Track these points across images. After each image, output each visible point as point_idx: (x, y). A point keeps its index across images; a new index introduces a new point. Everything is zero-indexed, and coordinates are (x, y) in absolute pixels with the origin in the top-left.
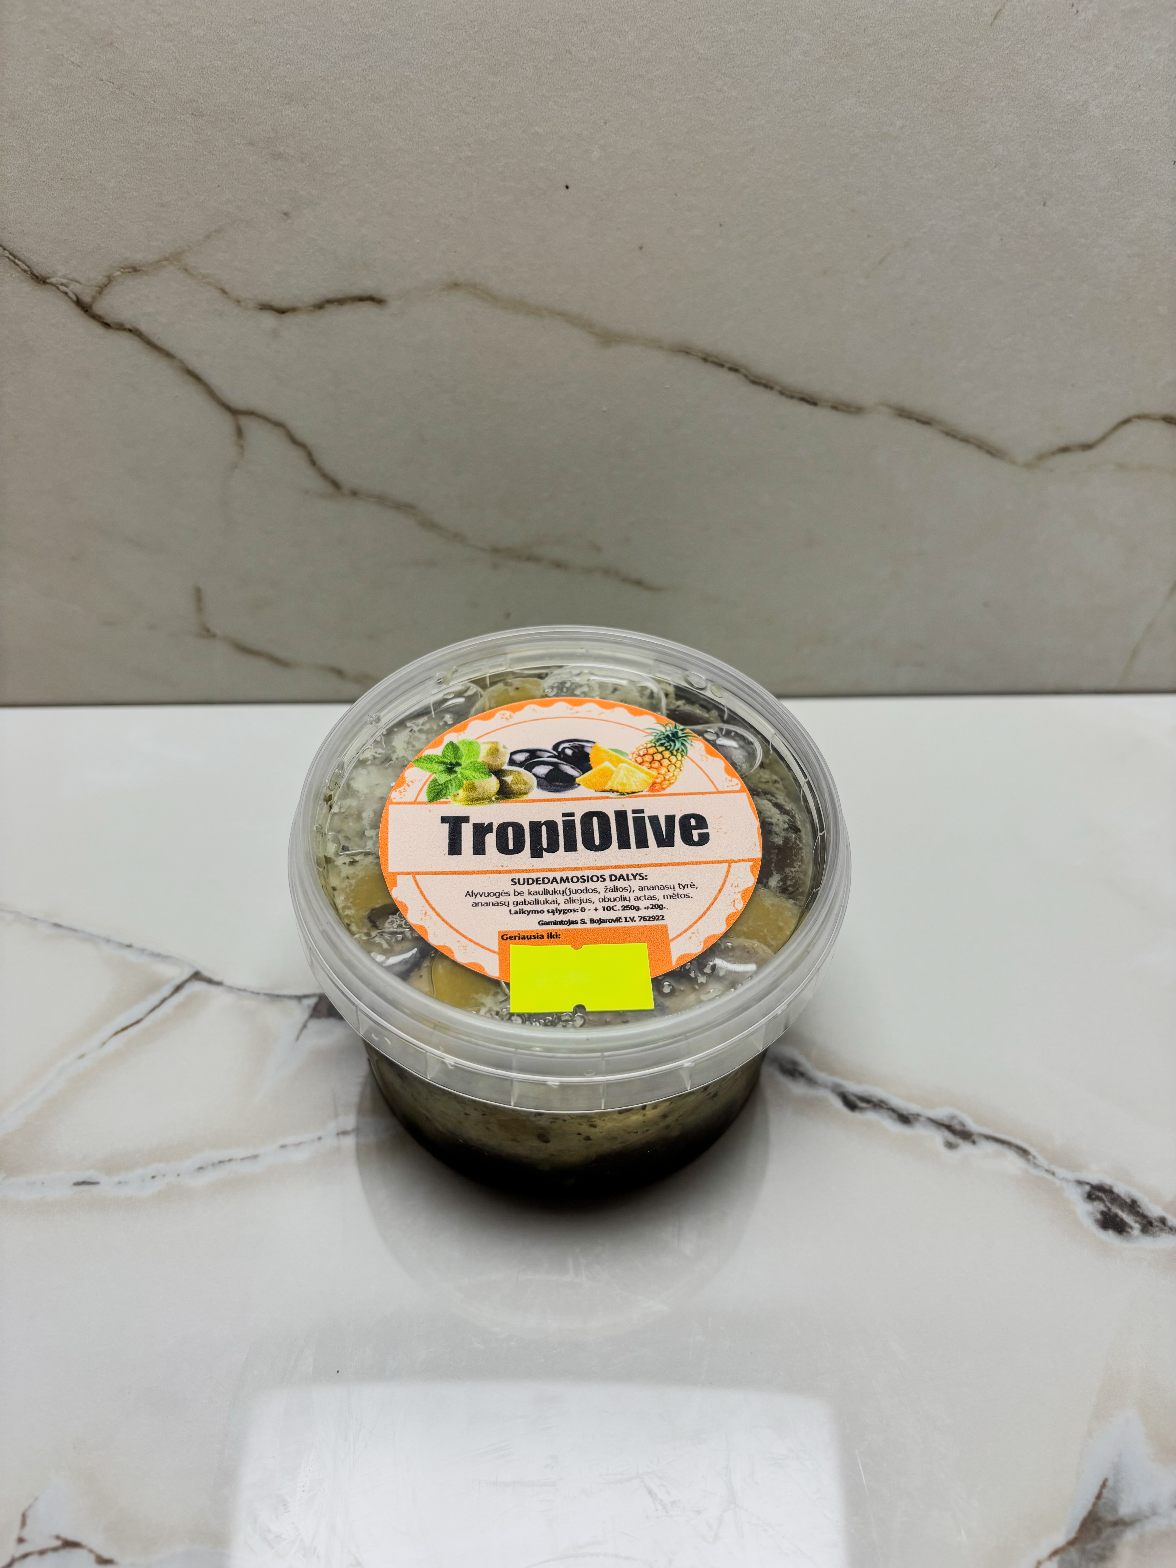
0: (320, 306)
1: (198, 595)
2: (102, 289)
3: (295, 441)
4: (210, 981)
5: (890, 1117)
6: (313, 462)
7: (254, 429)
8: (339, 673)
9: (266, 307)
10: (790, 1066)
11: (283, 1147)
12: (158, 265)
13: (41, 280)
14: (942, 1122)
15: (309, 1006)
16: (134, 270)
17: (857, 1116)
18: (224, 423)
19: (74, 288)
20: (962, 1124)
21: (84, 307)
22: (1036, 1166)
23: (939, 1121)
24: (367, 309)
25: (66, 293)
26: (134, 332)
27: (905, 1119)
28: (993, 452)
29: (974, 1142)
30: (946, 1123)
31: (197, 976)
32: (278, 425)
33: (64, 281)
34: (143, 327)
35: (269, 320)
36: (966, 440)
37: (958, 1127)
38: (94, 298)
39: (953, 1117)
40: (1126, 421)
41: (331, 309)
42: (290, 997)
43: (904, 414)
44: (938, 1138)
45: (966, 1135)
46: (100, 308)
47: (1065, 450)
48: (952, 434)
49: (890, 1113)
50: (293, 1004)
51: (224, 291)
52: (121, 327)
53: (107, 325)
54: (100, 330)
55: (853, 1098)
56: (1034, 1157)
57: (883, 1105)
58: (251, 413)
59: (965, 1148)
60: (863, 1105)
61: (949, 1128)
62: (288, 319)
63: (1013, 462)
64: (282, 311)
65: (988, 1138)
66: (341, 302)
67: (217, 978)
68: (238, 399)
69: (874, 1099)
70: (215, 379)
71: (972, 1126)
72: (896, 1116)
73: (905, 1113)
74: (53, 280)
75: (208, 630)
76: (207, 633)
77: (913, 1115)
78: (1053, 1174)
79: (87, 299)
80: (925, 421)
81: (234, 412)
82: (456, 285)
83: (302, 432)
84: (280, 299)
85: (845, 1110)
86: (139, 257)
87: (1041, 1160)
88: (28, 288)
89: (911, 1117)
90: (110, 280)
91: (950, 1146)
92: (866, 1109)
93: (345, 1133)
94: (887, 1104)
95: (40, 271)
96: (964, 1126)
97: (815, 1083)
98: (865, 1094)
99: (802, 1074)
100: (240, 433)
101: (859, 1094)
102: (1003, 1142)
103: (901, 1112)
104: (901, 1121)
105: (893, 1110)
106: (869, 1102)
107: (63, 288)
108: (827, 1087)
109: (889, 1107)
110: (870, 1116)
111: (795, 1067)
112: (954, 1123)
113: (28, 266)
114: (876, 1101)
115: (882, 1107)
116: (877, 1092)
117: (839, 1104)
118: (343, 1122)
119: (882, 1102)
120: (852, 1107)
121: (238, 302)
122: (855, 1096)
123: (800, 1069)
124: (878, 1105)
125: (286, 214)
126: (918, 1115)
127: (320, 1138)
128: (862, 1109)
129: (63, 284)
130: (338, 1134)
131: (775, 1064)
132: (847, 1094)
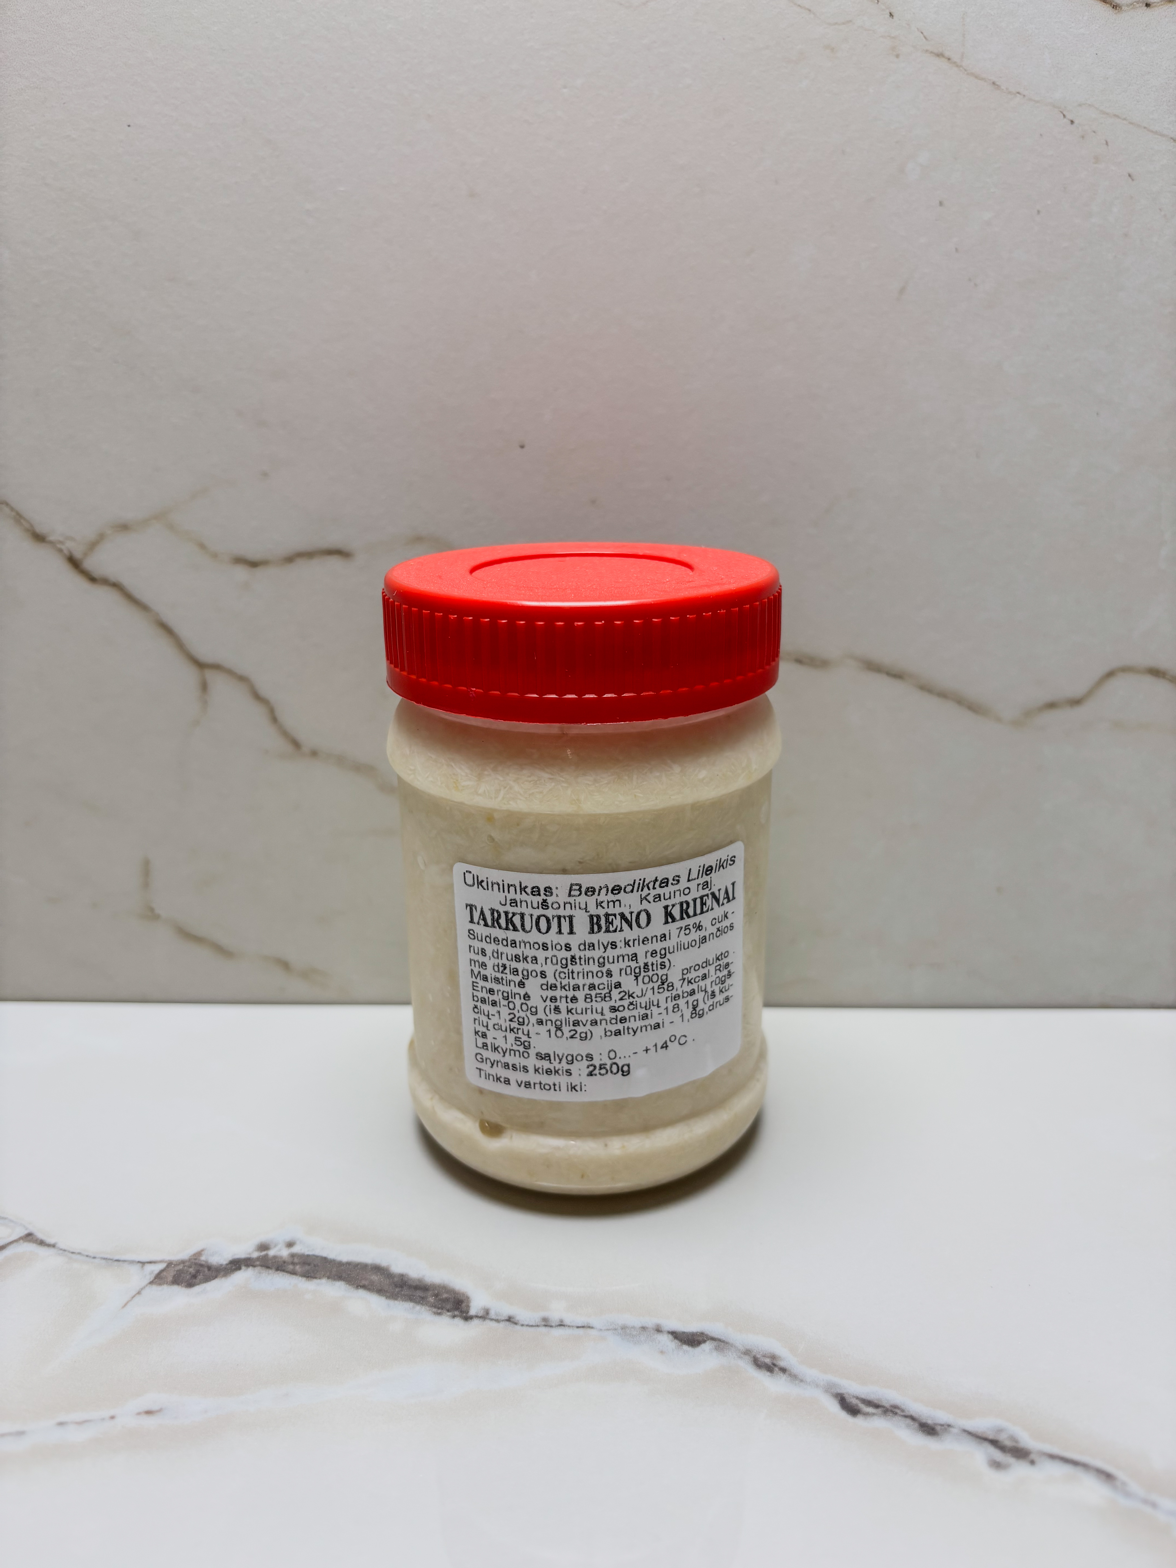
0: (290, 559)
1: (146, 868)
2: (93, 545)
3: (257, 696)
4: (42, 1243)
5: (908, 1426)
6: (274, 720)
7: (219, 684)
8: (285, 965)
9: (240, 560)
10: (768, 1361)
11: (61, 1424)
12: (144, 523)
13: (39, 538)
14: (984, 1436)
15: (152, 1272)
16: (124, 527)
17: (859, 1421)
18: (189, 676)
19: (69, 545)
20: (1013, 1438)
21: (74, 563)
22: (1127, 1494)
23: (980, 1435)
24: (334, 563)
25: (60, 551)
26: (116, 586)
27: (929, 1429)
28: (974, 708)
29: (1032, 1462)
30: (991, 1437)
31: (29, 1237)
32: (242, 679)
33: (61, 539)
34: (127, 581)
35: (241, 573)
36: (943, 695)
37: (1008, 1443)
38: (86, 554)
39: (1000, 1430)
40: (1110, 674)
41: (301, 562)
42: (132, 1262)
43: (873, 667)
44: (980, 1455)
45: (1020, 1453)
46: (89, 564)
47: (1052, 705)
48: (926, 688)
49: (908, 1421)
50: (135, 1269)
51: (202, 546)
52: (105, 581)
53: (92, 579)
54: (85, 584)
55: (854, 1401)
56: (1123, 1483)
57: (898, 1411)
58: (216, 667)
59: (1019, 1469)
60: (870, 1410)
61: (994, 1443)
62: (259, 572)
63: (999, 720)
64: (254, 564)
65: (1052, 1457)
66: (310, 555)
67: (51, 1241)
68: (205, 653)
69: (885, 1403)
70: (185, 631)
71: (1027, 1440)
72: (916, 1425)
73: (930, 1422)
74: (51, 538)
75: (152, 910)
76: (151, 914)
77: (942, 1425)
78: (1155, 1505)
79: (78, 555)
80: (897, 675)
81: (200, 665)
82: (420, 541)
83: (265, 690)
84: (253, 552)
85: (843, 1415)
86: (129, 515)
87: (1133, 1487)
88: (28, 545)
89: (938, 1428)
90: (102, 536)
91: (997, 1465)
92: (873, 1414)
93: (149, 1413)
94: (903, 1411)
95: (39, 529)
96: (1016, 1441)
97: (802, 1381)
98: (872, 1397)
99: (783, 1370)
100: (204, 687)
101: (863, 1396)
102: (1075, 1463)
103: (924, 1421)
104: (923, 1431)
105: (913, 1418)
106: (877, 1406)
107: (59, 546)
108: (817, 1386)
109: (907, 1413)
110: (879, 1423)
111: (775, 1362)
112: (1003, 1438)
113: (32, 526)
114: (887, 1405)
115: (896, 1414)
116: (890, 1395)
117: (834, 1407)
118: (149, 1400)
119: (895, 1407)
120: (853, 1411)
121: (215, 556)
122: (857, 1398)
123: (782, 1364)
124: (891, 1410)
125: (265, 475)
126: (949, 1426)
127: (112, 1417)
128: (866, 1414)
129: (61, 542)
130: (139, 1414)
131: (747, 1357)
132: (846, 1396)
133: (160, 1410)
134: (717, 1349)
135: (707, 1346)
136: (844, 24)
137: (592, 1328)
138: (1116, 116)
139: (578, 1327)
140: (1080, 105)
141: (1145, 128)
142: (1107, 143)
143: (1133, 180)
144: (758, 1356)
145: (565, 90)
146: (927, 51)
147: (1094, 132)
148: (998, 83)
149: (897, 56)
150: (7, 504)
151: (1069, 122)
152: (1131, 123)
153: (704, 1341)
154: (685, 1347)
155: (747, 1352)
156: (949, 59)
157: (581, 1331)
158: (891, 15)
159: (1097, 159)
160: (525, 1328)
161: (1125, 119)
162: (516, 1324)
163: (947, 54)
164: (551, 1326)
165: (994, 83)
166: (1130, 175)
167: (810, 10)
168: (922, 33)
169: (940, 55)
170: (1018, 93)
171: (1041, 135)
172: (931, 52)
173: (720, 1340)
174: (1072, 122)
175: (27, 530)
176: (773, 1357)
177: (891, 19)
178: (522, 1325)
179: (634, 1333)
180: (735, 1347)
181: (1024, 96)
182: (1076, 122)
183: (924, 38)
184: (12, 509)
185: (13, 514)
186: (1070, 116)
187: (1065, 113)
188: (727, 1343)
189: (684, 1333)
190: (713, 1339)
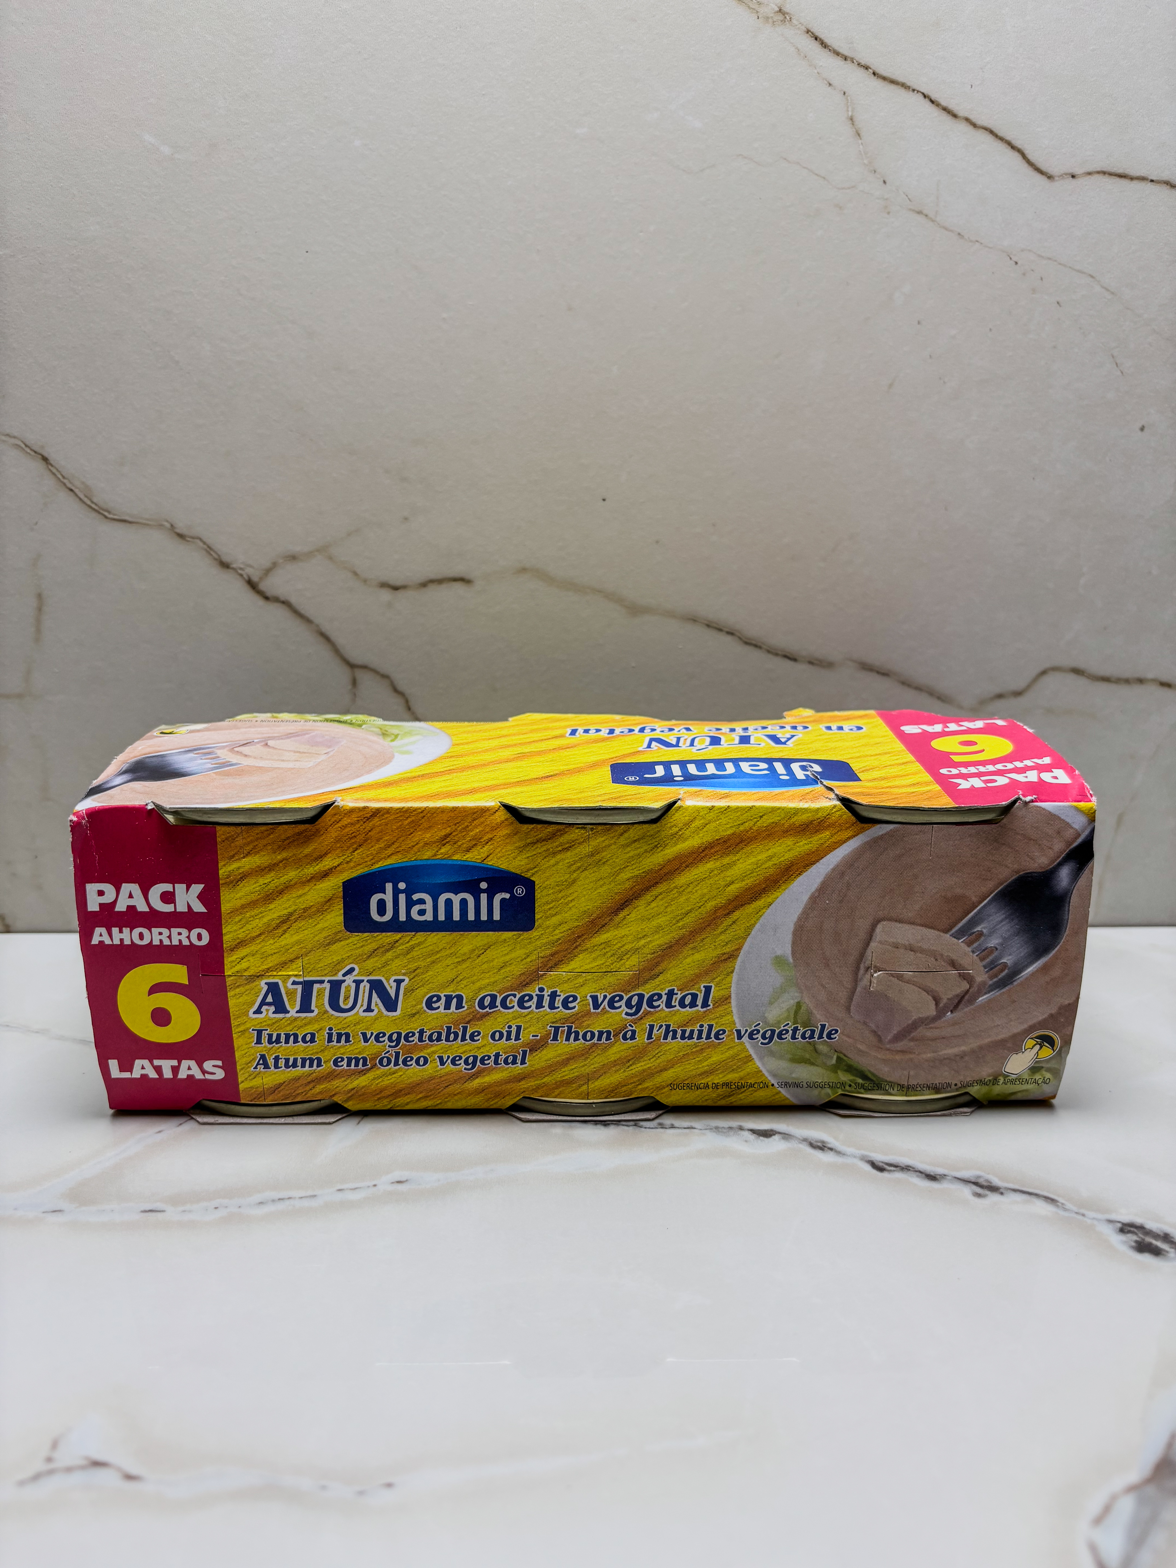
0: (424, 585)
2: (268, 571)
3: (395, 690)
5: (918, 1176)
6: (408, 708)
7: (366, 680)
9: (384, 585)
10: (819, 1144)
11: (340, 1190)
12: (310, 555)
13: (225, 565)
14: (968, 1180)
16: (293, 558)
17: (885, 1175)
18: (342, 675)
19: (248, 571)
20: (987, 1181)
21: (252, 585)
22: (1065, 1210)
23: (966, 1179)
24: (458, 587)
25: (241, 575)
26: (286, 603)
27: (932, 1177)
28: (942, 698)
29: (1002, 1194)
30: (973, 1180)
32: (385, 677)
33: (242, 566)
34: (293, 600)
35: (386, 595)
36: (921, 687)
37: (985, 1184)
38: (261, 579)
39: (979, 1177)
40: (1046, 671)
41: (432, 587)
43: (867, 668)
44: (966, 1191)
45: (993, 1189)
46: (263, 585)
47: (1002, 695)
48: (909, 682)
49: (918, 1173)
51: (355, 574)
52: (277, 600)
53: (267, 598)
54: (261, 602)
55: (881, 1164)
56: (1063, 1204)
58: (364, 667)
59: (994, 1198)
60: (892, 1168)
61: (976, 1184)
62: (400, 594)
63: (960, 707)
64: (396, 588)
65: (1015, 1190)
66: (440, 581)
68: (356, 656)
69: (901, 1165)
70: (341, 640)
71: (997, 1182)
72: (924, 1175)
73: (932, 1174)
74: (234, 566)
77: (940, 1175)
78: (1083, 1215)
79: (255, 579)
80: (885, 674)
81: (352, 666)
82: (524, 570)
83: (402, 686)
84: (396, 579)
85: (874, 1172)
86: (297, 549)
87: (1069, 1205)
88: (216, 572)
89: (938, 1177)
90: (275, 565)
91: (978, 1195)
92: (894, 1171)
93: (399, 1182)
94: (913, 1168)
95: (225, 559)
96: (991, 1183)
97: (844, 1154)
98: (892, 1162)
99: (831, 1149)
100: (354, 682)
101: (886, 1162)
102: (1030, 1194)
103: (928, 1173)
104: (928, 1179)
105: (921, 1172)
106: (896, 1166)
107: (240, 572)
108: (855, 1157)
109: (917, 1170)
110: (899, 1175)
111: (824, 1145)
112: (981, 1181)
113: (219, 556)
114: (903, 1166)
115: (909, 1170)
116: (904, 1161)
117: (868, 1168)
118: (398, 1175)
119: (908, 1166)
120: (881, 1169)
121: (365, 581)
122: (882, 1162)
123: (829, 1146)
124: (906, 1169)
125: (406, 519)
126: (945, 1175)
127: (375, 1185)
128: (890, 1171)
129: (241, 569)
130: (393, 1183)
131: (805, 1143)
132: (875, 1162)
133: (407, 1181)
134: (783, 1138)
135: (776, 1137)
136: (849, 188)
137: (695, 1128)
138: (1050, 259)
139: (685, 1128)
140: (1022, 251)
141: (1070, 267)
142: (1042, 279)
143: (1060, 306)
144: (812, 1142)
145: (641, 234)
146: (910, 210)
147: (1033, 270)
148: (962, 234)
149: (889, 213)
150: (201, 539)
151: (1014, 263)
152: (1060, 264)
153: (774, 1135)
154: (761, 1138)
155: (805, 1140)
156: (926, 216)
157: (687, 1131)
158: (885, 182)
159: (1034, 291)
160: (648, 1130)
161: (1055, 261)
162: (641, 1127)
163: (925, 212)
164: (666, 1128)
165: (959, 234)
166: (1058, 303)
167: (824, 178)
168: (907, 196)
169: (920, 212)
170: (977, 241)
171: (993, 273)
172: (913, 210)
173: (785, 1134)
174: (1016, 263)
175: (215, 559)
176: (823, 1142)
177: (884, 185)
178: (646, 1128)
179: (725, 1131)
180: (796, 1137)
181: (981, 243)
182: (1019, 263)
183: (908, 201)
184: (204, 543)
185: (205, 547)
186: (1015, 259)
187: (1011, 256)
188: (790, 1135)
189: (759, 1130)
190: (779, 1133)
